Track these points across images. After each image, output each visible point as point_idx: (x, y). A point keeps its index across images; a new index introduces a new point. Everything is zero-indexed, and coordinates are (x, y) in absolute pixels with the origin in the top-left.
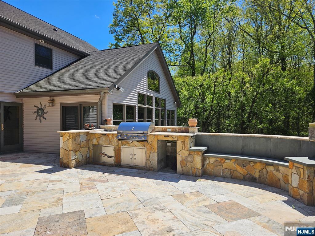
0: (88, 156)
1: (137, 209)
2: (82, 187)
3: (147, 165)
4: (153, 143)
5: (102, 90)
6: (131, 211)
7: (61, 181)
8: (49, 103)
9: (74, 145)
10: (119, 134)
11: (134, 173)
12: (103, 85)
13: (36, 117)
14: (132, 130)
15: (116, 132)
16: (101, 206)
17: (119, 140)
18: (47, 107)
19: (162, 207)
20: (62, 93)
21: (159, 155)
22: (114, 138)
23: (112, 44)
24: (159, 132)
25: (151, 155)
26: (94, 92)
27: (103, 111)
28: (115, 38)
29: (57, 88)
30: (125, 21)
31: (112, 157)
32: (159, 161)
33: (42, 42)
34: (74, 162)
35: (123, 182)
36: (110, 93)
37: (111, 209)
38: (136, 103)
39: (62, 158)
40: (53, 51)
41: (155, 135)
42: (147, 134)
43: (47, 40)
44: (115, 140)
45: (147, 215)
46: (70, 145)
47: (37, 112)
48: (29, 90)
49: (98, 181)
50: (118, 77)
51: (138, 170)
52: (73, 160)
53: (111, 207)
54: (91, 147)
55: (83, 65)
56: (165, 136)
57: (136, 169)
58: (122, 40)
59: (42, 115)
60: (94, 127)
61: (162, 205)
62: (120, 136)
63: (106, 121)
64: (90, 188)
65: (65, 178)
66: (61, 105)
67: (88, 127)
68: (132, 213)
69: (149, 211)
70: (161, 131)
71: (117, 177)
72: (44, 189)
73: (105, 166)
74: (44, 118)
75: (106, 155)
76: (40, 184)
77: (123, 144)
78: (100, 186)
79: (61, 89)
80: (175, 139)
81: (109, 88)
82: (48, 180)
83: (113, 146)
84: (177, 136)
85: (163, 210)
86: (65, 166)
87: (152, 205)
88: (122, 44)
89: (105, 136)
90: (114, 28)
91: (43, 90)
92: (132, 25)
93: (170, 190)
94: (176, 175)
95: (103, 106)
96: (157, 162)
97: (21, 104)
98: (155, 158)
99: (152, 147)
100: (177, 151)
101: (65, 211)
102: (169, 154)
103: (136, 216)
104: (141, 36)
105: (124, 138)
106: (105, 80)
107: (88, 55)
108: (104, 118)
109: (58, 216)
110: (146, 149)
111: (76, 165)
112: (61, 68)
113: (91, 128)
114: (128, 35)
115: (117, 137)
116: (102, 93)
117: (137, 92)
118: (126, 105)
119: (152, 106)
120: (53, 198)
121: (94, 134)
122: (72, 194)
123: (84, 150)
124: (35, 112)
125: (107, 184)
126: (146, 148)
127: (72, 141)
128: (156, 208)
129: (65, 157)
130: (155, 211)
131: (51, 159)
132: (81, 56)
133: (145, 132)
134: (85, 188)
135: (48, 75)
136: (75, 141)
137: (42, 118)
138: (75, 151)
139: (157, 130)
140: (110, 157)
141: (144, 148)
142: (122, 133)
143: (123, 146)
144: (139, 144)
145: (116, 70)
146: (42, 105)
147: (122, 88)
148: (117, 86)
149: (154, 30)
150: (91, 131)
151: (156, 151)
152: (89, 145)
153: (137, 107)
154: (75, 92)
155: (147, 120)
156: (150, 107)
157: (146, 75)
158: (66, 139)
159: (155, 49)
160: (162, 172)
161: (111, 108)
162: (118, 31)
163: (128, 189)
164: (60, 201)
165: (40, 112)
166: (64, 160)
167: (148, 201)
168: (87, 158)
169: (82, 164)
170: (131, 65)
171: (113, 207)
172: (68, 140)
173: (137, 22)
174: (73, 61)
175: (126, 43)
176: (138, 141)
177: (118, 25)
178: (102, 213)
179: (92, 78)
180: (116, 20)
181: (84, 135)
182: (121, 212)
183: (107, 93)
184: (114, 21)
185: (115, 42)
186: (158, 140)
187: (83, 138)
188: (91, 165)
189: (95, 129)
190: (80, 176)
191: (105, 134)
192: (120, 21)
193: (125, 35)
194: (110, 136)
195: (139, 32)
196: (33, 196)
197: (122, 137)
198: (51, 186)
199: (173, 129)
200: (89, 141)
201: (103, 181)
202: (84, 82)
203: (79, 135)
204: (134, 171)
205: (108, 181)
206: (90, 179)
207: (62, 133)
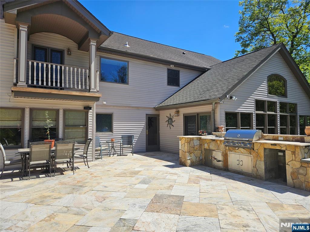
0: (201, 158)
1: (225, 205)
2: (190, 181)
3: (254, 173)
4: (259, 151)
5: (214, 101)
6: (220, 205)
7: (176, 174)
8: (175, 114)
9: (189, 148)
10: (226, 141)
11: (239, 178)
12: (215, 97)
13: (168, 125)
14: (237, 137)
15: (223, 139)
16: (198, 196)
17: (226, 146)
18: (174, 117)
19: (250, 209)
20: (184, 106)
21: (268, 164)
22: (222, 144)
23: (238, 51)
24: (270, 140)
25: (257, 163)
26: (207, 103)
27: (216, 120)
28: (242, 45)
29: (181, 102)
30: (253, 25)
31: (221, 161)
32: (267, 170)
33: (172, 67)
34: (189, 162)
35: (224, 183)
36: (221, 102)
37: (204, 200)
38: (254, 110)
39: (181, 157)
40: (180, 72)
41: (261, 143)
42: (251, 141)
43: (176, 64)
44: (222, 146)
45: (232, 211)
46: (186, 147)
47: (168, 121)
48: (163, 104)
49: (203, 179)
50: (230, 87)
51: (244, 176)
52: (188, 160)
53: (205, 199)
54: (203, 150)
55: (203, 79)
56: (272, 145)
57: (243, 175)
58: (249, 45)
59: (171, 123)
60: (207, 134)
61: (251, 208)
62: (227, 142)
63: (218, 128)
64: (195, 183)
65: (180, 173)
66: (183, 115)
67: (201, 133)
68: (219, 206)
69: (236, 209)
70: (272, 139)
71: (221, 178)
72: (164, 178)
73: (215, 168)
74: (172, 125)
75: (216, 159)
76: (163, 174)
77: (230, 150)
78: (203, 183)
79: (183, 102)
80: (284, 149)
81: (220, 98)
82: (169, 173)
83: (221, 151)
84: (286, 145)
85: (249, 211)
86: (183, 164)
87: (242, 205)
88: (249, 49)
89: (214, 142)
90: (240, 35)
91: (171, 104)
92: (261, 27)
93: (268, 198)
94: (286, 187)
95: (215, 114)
96: (264, 171)
97: (159, 115)
98: (262, 166)
99: (258, 155)
100: (287, 161)
101: (172, 194)
102: (282, 165)
103: (222, 209)
104: (273, 36)
105: (230, 144)
106: (218, 91)
107: (209, 69)
108: (217, 126)
109: (167, 196)
110: (252, 157)
111: (191, 164)
112: (186, 84)
113: (203, 135)
114: (257, 38)
115: (224, 143)
116: (214, 103)
117: (254, 99)
118: (241, 112)
119: (275, 111)
120: (168, 184)
121: (205, 139)
122: (181, 184)
123: (198, 153)
124: (167, 121)
125: (210, 182)
126: (252, 155)
127: (187, 144)
128: (243, 208)
129: (183, 157)
130: (241, 210)
131: (176, 158)
132: (203, 71)
133: (250, 140)
134: (191, 182)
135: (176, 91)
136: (190, 144)
137: (171, 125)
138: (190, 153)
139: (267, 138)
140: (219, 161)
141: (250, 155)
142: (228, 139)
143: (230, 152)
144: (245, 151)
145: (230, 80)
146: (171, 116)
147: (234, 97)
148: (228, 96)
149: (288, 25)
150: (203, 137)
151: (263, 159)
152: (201, 149)
153: (254, 114)
154: (193, 104)
155: (268, 127)
156: (273, 113)
157: (266, 80)
158: (183, 142)
159: (278, 50)
160: (270, 181)
161: (224, 116)
162: (244, 37)
163: (226, 189)
164: (172, 187)
165: (170, 121)
166: (182, 159)
167: (239, 202)
168: (200, 160)
169: (196, 164)
170: (245, 74)
171: (206, 199)
172: (185, 143)
173: (266, 22)
174: (196, 76)
175: (254, 47)
176: (244, 148)
177: (245, 31)
178: (196, 201)
179: (208, 90)
180: (242, 27)
181: (197, 140)
182: (211, 203)
183: (219, 103)
184: (241, 29)
185: (241, 49)
186: (265, 149)
187: (197, 143)
188: (203, 166)
189: (207, 135)
190: (191, 173)
191: (214, 140)
192: (246, 27)
193: (252, 39)
194: (218, 142)
195: (269, 32)
196: (157, 181)
197: (228, 143)
198: (169, 177)
199: (286, 137)
200: (201, 145)
201: (207, 180)
202: (200, 94)
203: (193, 140)
204: (240, 176)
205: (211, 180)
206: (198, 177)
207: (180, 137)
